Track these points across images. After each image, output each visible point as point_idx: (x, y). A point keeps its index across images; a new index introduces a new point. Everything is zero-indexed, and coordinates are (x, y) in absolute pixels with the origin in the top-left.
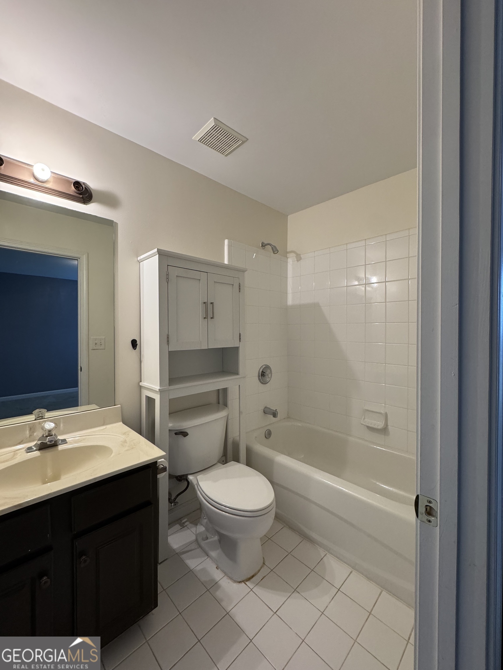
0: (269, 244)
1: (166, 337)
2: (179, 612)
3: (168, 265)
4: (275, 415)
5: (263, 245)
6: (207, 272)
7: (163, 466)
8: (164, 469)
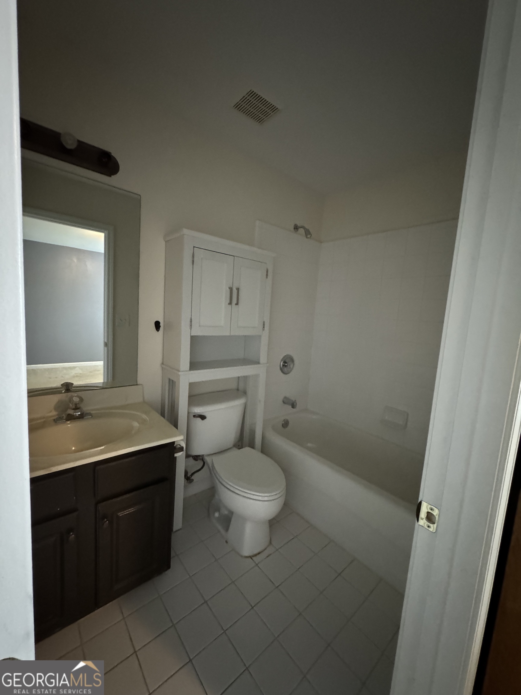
0: (302, 227)
1: (189, 320)
2: (189, 575)
3: (194, 247)
4: (293, 406)
5: (296, 228)
6: (234, 256)
7: (180, 446)
8: (181, 449)
